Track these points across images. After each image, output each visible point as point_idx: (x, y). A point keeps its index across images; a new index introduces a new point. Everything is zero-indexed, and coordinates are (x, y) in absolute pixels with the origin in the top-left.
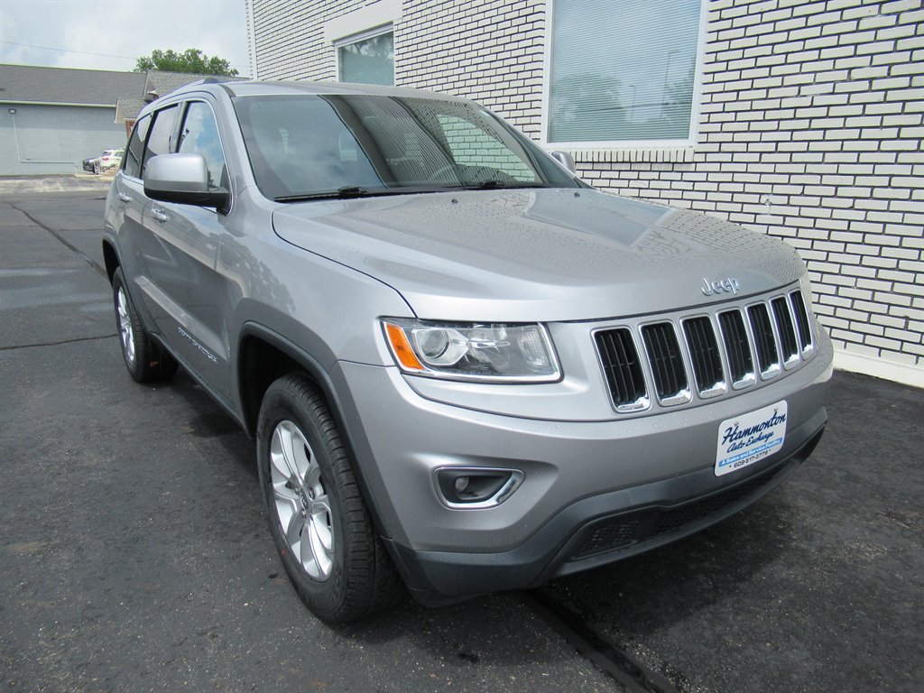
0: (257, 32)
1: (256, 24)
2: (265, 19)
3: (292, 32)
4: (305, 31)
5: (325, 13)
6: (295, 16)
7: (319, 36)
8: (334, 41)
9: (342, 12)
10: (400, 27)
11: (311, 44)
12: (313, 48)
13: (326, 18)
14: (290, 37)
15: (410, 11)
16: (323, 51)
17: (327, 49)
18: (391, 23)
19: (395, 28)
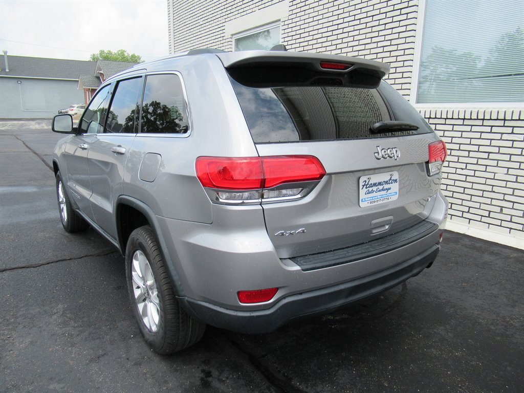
0: (175, 31)
1: (175, 26)
2: (181, 23)
3: (201, 30)
4: (211, 29)
5: (226, 17)
6: (203, 19)
7: (221, 32)
8: (232, 35)
9: (239, 15)
10: (286, 23)
11: (215, 37)
12: (217, 40)
13: (227, 20)
14: (198, 34)
15: (294, 12)
16: (224, 41)
17: (227, 40)
18: (280, 20)
19: (283, 24)
